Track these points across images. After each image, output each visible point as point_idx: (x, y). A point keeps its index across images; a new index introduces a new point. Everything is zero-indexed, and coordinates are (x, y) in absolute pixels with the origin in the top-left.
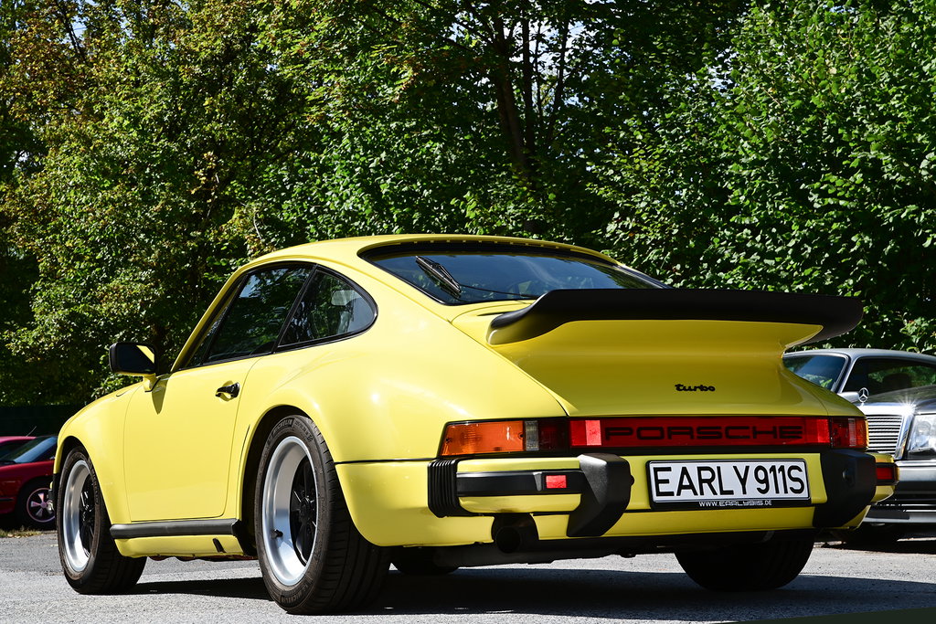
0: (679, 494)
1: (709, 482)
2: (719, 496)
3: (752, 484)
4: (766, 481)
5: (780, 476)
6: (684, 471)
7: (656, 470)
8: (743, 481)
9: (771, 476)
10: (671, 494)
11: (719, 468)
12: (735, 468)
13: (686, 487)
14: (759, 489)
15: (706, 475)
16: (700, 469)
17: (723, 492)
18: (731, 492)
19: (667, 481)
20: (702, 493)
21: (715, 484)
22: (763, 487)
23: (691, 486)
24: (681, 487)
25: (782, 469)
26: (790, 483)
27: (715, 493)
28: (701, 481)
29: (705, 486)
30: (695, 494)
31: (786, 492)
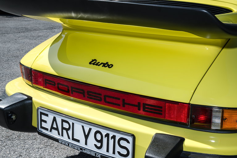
0: (51, 131)
1: (67, 130)
2: (71, 141)
3: (92, 140)
4: (101, 141)
5: (111, 142)
6: (54, 119)
7: (42, 113)
8: (86, 137)
9: (105, 140)
10: (47, 129)
11: (73, 124)
12: (83, 127)
13: (55, 129)
14: (95, 145)
15: (66, 126)
16: (63, 121)
17: (73, 139)
18: (78, 141)
19: (45, 122)
20: (62, 135)
21: (70, 132)
22: (99, 145)
23: (57, 129)
24: (52, 128)
25: (114, 137)
26: (118, 149)
27: (69, 138)
28: (63, 128)
29: (65, 131)
30: (59, 134)
31: (114, 153)
